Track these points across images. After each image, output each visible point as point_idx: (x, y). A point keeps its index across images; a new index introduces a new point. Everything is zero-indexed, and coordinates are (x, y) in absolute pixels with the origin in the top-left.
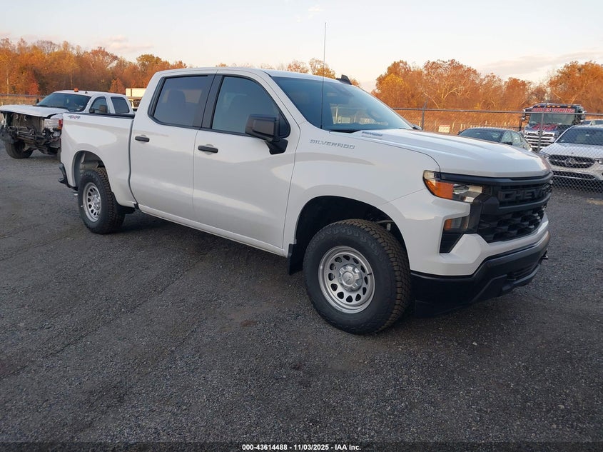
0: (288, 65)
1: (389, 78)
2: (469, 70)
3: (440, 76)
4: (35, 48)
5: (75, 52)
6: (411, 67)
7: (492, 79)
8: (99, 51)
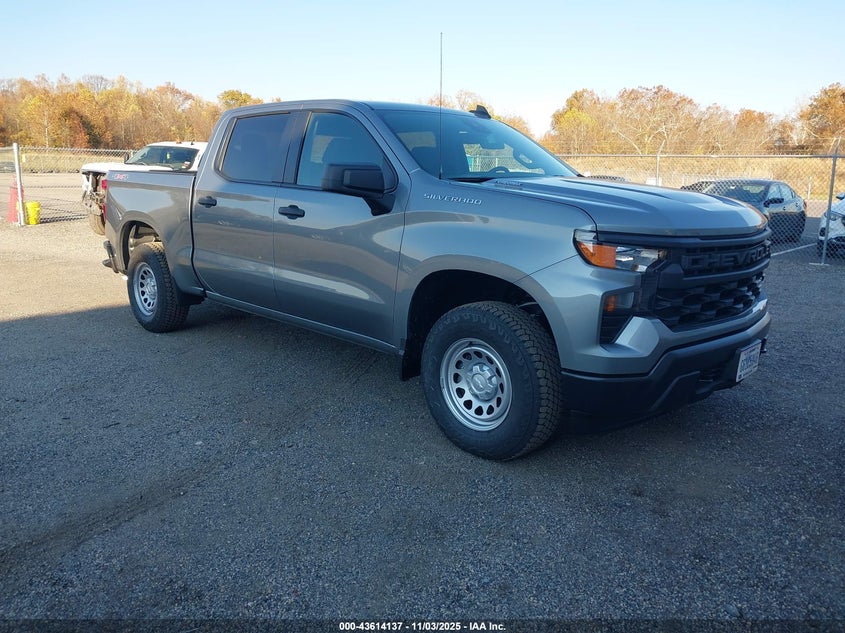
1: (568, 114)
2: (683, 99)
3: (642, 110)
4: (80, 85)
5: (134, 90)
6: (600, 97)
7: (714, 112)
8: (168, 88)
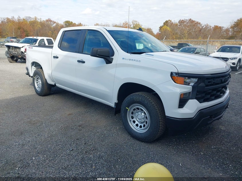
0: (123, 23)
1: (163, 27)
2: (197, 23)
3: (185, 26)
4: (24, 19)
5: (39, 21)
6: (173, 22)
7: (207, 26)
8: (49, 20)
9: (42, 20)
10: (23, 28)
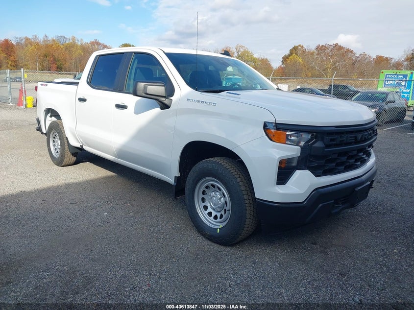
1: (291, 57)
2: (348, 50)
3: (327, 55)
4: (53, 40)
5: (79, 43)
6: (307, 49)
7: (363, 57)
8: (95, 42)
9: (84, 42)
10: (54, 54)
